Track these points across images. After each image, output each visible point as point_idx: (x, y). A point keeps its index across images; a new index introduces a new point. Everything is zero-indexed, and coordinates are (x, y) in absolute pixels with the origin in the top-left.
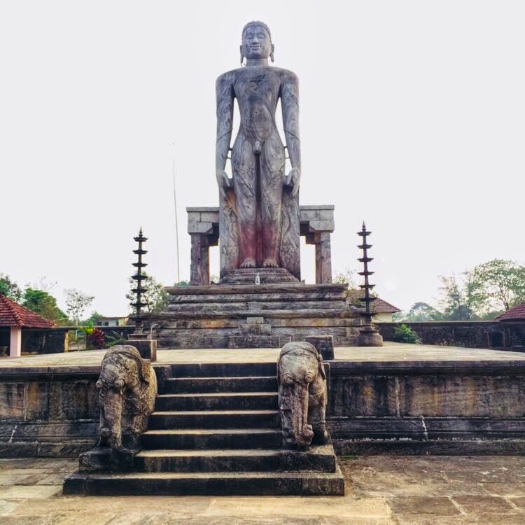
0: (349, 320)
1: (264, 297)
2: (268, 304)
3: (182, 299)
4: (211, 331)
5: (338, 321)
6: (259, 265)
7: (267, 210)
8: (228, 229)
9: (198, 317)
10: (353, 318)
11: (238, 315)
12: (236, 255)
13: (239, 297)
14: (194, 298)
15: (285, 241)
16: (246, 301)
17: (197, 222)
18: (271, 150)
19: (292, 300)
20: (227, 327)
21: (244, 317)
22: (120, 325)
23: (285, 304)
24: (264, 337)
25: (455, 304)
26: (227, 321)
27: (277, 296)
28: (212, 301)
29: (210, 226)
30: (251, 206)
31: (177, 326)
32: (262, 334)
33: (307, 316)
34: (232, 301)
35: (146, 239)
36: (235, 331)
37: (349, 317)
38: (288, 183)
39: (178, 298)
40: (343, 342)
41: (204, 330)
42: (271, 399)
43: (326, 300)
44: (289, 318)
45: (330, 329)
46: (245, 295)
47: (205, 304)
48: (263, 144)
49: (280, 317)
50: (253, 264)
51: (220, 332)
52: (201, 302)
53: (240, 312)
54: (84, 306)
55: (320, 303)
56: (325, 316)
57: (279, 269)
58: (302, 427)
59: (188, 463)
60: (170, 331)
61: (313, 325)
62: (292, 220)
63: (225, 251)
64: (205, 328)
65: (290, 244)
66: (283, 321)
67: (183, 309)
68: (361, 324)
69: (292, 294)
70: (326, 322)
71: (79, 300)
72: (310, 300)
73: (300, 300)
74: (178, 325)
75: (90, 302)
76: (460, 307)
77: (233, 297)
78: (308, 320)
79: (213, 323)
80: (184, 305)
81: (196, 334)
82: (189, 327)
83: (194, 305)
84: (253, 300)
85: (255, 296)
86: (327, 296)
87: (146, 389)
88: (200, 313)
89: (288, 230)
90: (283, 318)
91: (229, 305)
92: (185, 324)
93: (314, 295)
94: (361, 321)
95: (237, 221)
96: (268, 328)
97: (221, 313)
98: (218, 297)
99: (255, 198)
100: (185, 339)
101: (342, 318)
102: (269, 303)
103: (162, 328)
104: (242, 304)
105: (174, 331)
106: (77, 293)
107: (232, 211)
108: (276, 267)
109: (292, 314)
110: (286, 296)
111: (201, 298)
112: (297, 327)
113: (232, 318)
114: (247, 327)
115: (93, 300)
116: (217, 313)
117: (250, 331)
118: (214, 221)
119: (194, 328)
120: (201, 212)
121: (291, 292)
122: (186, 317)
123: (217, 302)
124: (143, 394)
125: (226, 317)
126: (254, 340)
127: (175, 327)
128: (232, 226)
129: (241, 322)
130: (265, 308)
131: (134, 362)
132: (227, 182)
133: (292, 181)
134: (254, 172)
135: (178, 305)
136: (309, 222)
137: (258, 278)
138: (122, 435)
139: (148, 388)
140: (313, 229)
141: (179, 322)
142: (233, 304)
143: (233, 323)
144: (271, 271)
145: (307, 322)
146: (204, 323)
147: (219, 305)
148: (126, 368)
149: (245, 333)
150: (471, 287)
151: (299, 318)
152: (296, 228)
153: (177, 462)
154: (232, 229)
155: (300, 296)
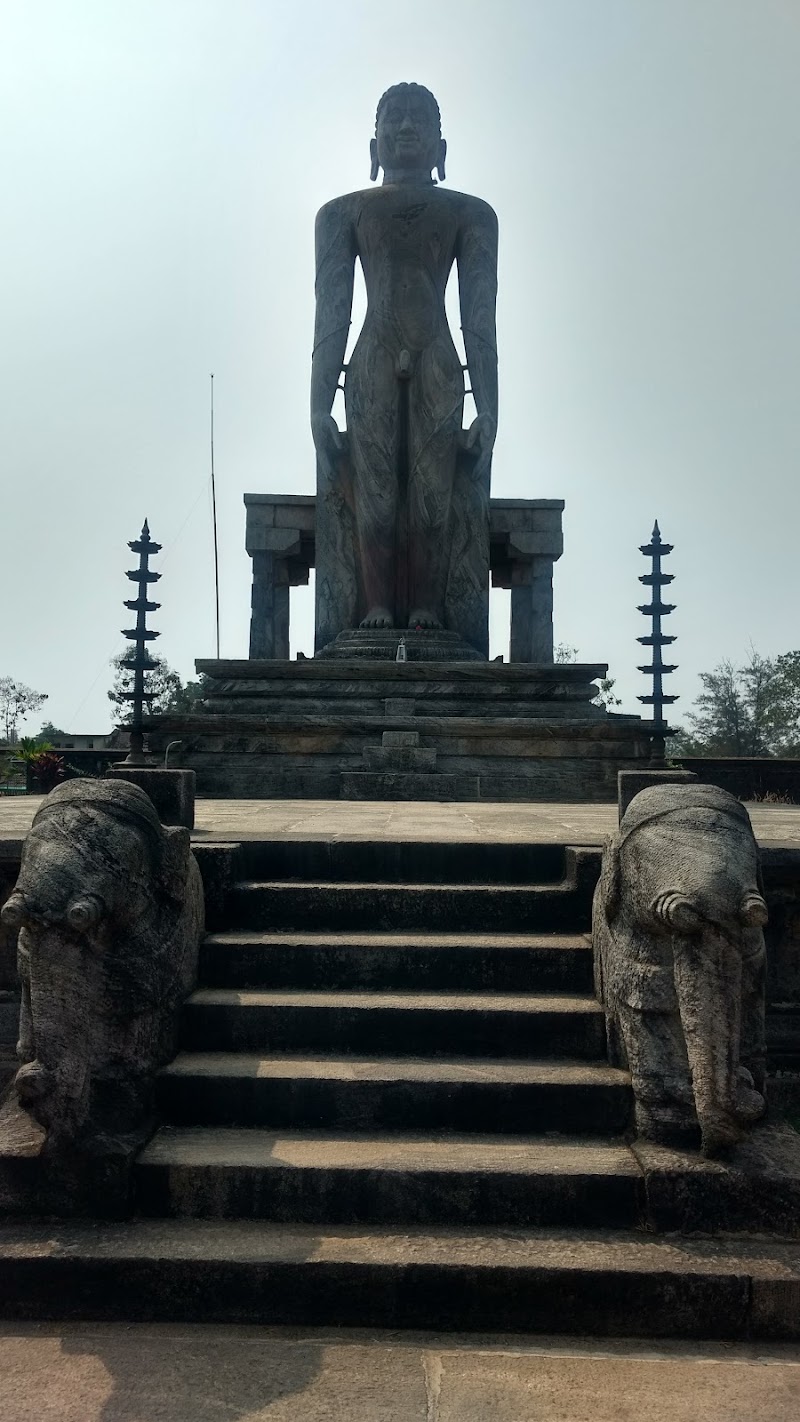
0: (609, 745)
1: (420, 689)
2: (427, 704)
3: (236, 689)
4: (300, 761)
5: (584, 747)
6: (400, 623)
7: (421, 502)
8: (334, 543)
9: (274, 729)
10: (618, 740)
11: (363, 726)
12: (351, 600)
13: (363, 688)
14: (263, 686)
15: (457, 574)
16: (378, 697)
17: (267, 526)
18: (433, 370)
19: (481, 698)
20: (336, 753)
21: (377, 731)
22: (95, 749)
23: (464, 705)
24: (422, 777)
25: (730, 729)
26: (336, 739)
27: (447, 689)
28: (302, 695)
29: (295, 537)
30: (386, 496)
31: (225, 747)
32: (416, 770)
33: (516, 734)
34: (348, 697)
35: (160, 547)
36: (356, 762)
37: (609, 739)
38: (469, 445)
39: (229, 685)
40: (596, 794)
41: (283, 757)
42: (563, 959)
43: (556, 699)
44: (475, 736)
45: (566, 763)
46: (377, 684)
47: (289, 702)
48: (416, 357)
49: (456, 734)
50: (388, 619)
51: (320, 764)
52: (277, 697)
53: (369, 720)
54: (28, 712)
55: (542, 706)
56: (555, 735)
57: (445, 632)
58: (728, 1079)
59: (322, 1190)
60: (207, 758)
61: (529, 753)
62: (475, 530)
63: (327, 591)
64: (287, 754)
65: (469, 580)
66: (463, 742)
67: (237, 709)
68: (637, 754)
69: (481, 685)
70: (557, 748)
71: (18, 701)
72: (520, 698)
73: (497, 698)
74: (227, 746)
75: (40, 706)
76: (740, 734)
77: (350, 688)
78: (518, 742)
79: (307, 743)
80: (240, 701)
81: (266, 766)
82: (251, 749)
83: (264, 702)
84: (395, 695)
85: (400, 687)
86: (559, 691)
87: (173, 924)
88: (277, 718)
89: (465, 550)
90: (460, 737)
91: (339, 703)
92: (242, 744)
93: (529, 689)
94: (636, 748)
95: (354, 527)
96: (429, 755)
97: (324, 721)
98: (316, 687)
99: (394, 477)
100: (243, 776)
101: (592, 740)
102: (429, 703)
103: (190, 750)
104: (370, 704)
105: (218, 758)
106: (14, 687)
107: (344, 506)
108: (437, 628)
109: (483, 728)
110: (469, 688)
111: (279, 686)
112: (493, 756)
113: (351, 732)
114: (382, 751)
115: (46, 700)
116: (314, 719)
117: (390, 762)
118: (304, 525)
119: (264, 752)
120: (275, 506)
121: (479, 679)
122: (245, 728)
123: (314, 697)
124: (166, 940)
125: (334, 730)
126: (398, 784)
127: (220, 748)
128: (344, 537)
129: (368, 745)
130: (419, 712)
131: (135, 835)
132: (336, 438)
133: (477, 442)
134: (395, 418)
135: (226, 702)
136: (507, 535)
137: (402, 649)
138: (93, 1081)
139: (180, 922)
140: (516, 550)
141: (228, 738)
142: (350, 703)
143: (349, 744)
144: (428, 636)
145: (515, 747)
146: (285, 743)
147: (317, 703)
148: (110, 858)
149: (378, 768)
150: (760, 698)
151: (498, 736)
152: (482, 547)
153: (283, 1187)
154: (344, 544)
155: (499, 689)
